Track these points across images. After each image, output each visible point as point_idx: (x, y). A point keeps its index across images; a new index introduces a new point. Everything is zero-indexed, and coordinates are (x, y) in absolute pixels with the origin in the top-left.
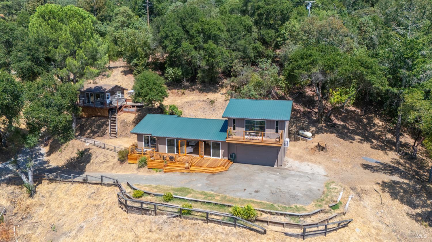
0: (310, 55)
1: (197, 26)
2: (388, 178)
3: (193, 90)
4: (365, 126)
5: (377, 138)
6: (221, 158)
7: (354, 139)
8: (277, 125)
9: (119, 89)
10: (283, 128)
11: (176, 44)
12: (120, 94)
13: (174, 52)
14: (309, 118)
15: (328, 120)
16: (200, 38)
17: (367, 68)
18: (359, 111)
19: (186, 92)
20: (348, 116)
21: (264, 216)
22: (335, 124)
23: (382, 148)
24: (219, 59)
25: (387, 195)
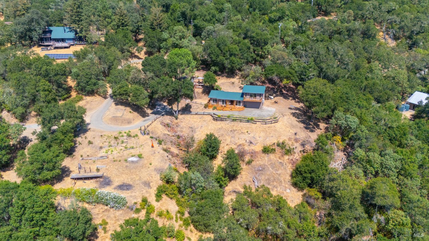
1: (227, 48)
2: (294, 111)
3: (223, 76)
4: (295, 93)
5: (298, 98)
6: (241, 106)
7: (289, 99)
8: (260, 95)
10: (262, 96)
14: (274, 90)
15: (281, 91)
16: (228, 54)
17: (292, 74)
18: (294, 87)
19: (220, 77)
20: (289, 89)
21: (256, 120)
22: (284, 93)
23: (299, 102)
25: (292, 116)
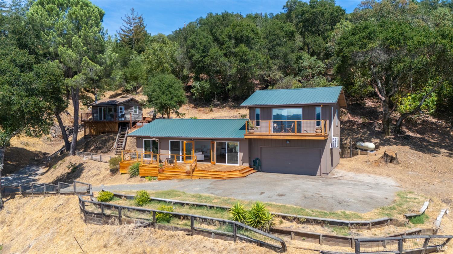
0: (366, 27)
6: (240, 165)
7: (439, 153)
9: (136, 104)
11: (203, 52)
12: (138, 110)
13: (201, 61)
14: (370, 129)
16: (231, 43)
18: (443, 122)
21: (286, 225)
24: (253, 63)
